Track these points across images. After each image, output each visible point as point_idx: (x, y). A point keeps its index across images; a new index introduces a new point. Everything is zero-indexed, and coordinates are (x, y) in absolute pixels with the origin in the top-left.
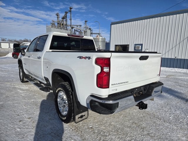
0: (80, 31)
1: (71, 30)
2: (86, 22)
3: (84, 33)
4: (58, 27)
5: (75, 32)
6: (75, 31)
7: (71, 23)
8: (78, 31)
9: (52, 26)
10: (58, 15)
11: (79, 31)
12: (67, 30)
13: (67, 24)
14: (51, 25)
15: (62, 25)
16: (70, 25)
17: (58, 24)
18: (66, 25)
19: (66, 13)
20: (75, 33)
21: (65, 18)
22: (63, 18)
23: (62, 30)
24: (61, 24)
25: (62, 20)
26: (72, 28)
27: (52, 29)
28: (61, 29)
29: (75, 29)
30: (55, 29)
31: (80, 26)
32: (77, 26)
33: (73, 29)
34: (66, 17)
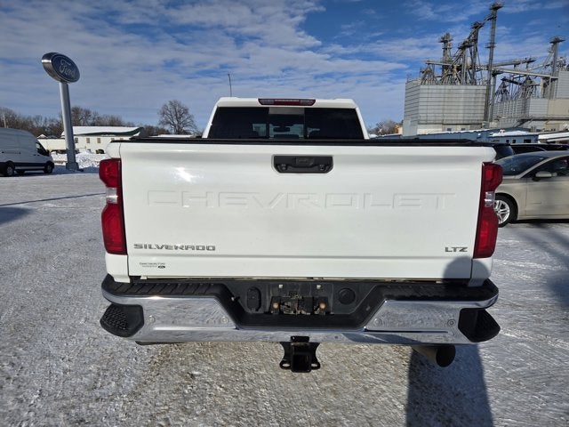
0: (528, 79)
1: (489, 82)
2: (555, 42)
3: (545, 86)
4: (442, 81)
5: (505, 87)
6: (507, 83)
7: (491, 59)
8: (517, 80)
9: (423, 79)
10: (445, 42)
11: (523, 79)
12: (473, 82)
13: (477, 63)
14: (422, 75)
15: (459, 69)
16: (488, 67)
17: (445, 67)
18: (473, 66)
19: (477, 27)
20: (505, 91)
21: (469, 46)
22: (463, 47)
23: (454, 87)
24: (453, 67)
25: (459, 52)
26: (494, 75)
27: (422, 87)
28: (453, 83)
29: (507, 76)
30: (431, 87)
31: (529, 62)
32: (516, 64)
33: (499, 77)
34: (476, 40)
